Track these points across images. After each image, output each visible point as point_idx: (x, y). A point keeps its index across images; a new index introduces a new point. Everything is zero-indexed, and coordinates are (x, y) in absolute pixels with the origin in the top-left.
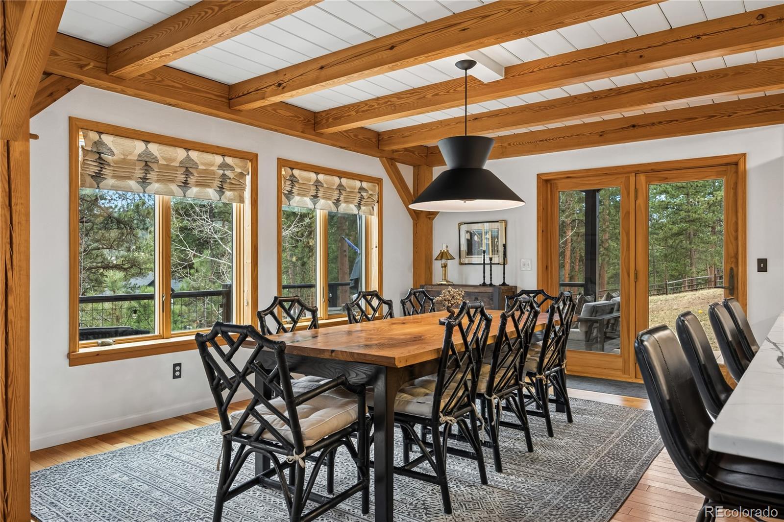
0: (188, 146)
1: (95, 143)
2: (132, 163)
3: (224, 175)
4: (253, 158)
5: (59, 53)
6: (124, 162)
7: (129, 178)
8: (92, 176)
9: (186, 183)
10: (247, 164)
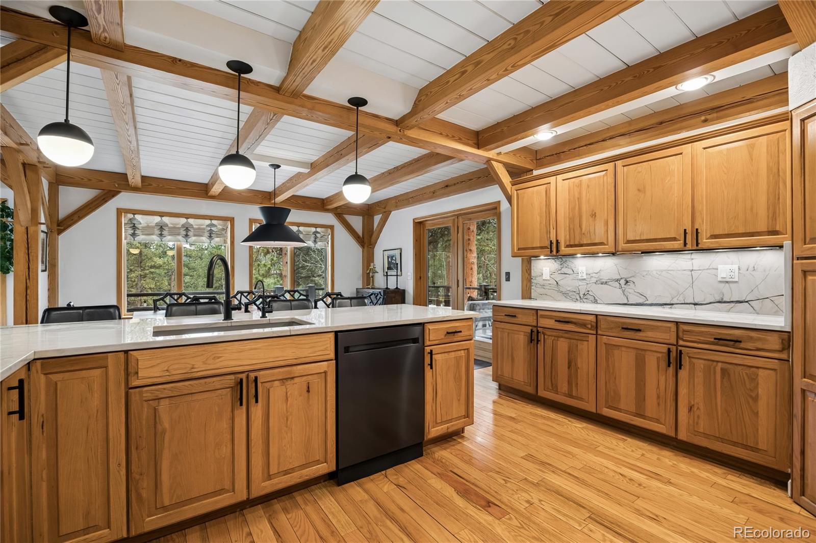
0: (187, 216)
1: (130, 219)
2: (153, 227)
3: (211, 230)
4: (232, 220)
5: (103, 180)
6: (148, 227)
7: (152, 234)
8: (131, 235)
9: (187, 236)
10: (226, 224)
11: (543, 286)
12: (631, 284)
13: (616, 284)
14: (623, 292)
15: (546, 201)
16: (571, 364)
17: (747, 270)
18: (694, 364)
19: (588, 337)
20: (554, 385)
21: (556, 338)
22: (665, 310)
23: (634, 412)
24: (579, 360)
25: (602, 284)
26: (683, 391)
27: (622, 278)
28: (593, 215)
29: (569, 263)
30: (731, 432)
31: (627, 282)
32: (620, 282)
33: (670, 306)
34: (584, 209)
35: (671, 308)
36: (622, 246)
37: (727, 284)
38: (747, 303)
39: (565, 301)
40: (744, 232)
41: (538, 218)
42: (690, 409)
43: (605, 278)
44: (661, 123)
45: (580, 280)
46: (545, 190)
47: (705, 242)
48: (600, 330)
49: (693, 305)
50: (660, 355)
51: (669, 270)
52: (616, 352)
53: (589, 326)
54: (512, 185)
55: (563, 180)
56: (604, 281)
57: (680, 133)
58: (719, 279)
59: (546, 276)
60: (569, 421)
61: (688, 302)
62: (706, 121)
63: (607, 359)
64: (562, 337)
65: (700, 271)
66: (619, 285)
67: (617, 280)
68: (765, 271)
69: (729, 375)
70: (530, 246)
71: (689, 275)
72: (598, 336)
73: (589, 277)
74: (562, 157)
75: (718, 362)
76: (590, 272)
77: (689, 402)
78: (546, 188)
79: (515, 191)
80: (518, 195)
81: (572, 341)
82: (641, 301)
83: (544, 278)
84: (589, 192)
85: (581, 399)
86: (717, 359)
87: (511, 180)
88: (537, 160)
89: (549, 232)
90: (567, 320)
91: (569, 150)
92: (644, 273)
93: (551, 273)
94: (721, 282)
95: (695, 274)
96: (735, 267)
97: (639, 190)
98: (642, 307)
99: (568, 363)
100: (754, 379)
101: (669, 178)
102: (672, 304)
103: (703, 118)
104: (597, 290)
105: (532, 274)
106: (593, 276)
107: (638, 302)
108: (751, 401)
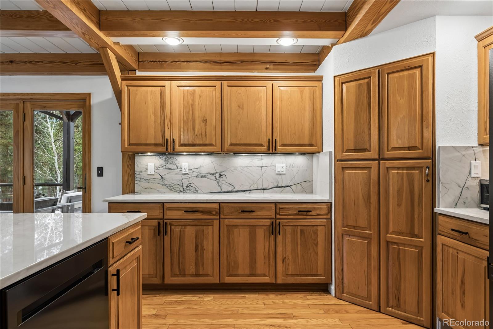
11: (147, 181)
12: (223, 177)
13: (213, 177)
14: (218, 183)
15: (161, 102)
16: (198, 247)
17: (290, 167)
18: (286, 230)
19: (213, 222)
20: (182, 270)
21: (183, 227)
22: (246, 195)
23: (249, 273)
24: (205, 243)
25: (202, 177)
26: (280, 249)
27: (217, 173)
28: (204, 121)
29: (173, 160)
30: (305, 269)
31: (221, 175)
32: (216, 176)
33: (249, 192)
34: (197, 114)
35: (250, 193)
36: (227, 148)
37: (280, 176)
38: (289, 187)
39: (169, 193)
40: (298, 143)
41: (153, 117)
42: (284, 261)
43: (204, 172)
44: (242, 62)
45: (183, 174)
46: (160, 91)
47: (279, 148)
48: (223, 215)
49: (262, 190)
50: (265, 228)
51: (248, 167)
52: (236, 231)
53: (214, 213)
54: (122, 80)
55: (178, 86)
56: (204, 175)
57: (254, 72)
58: (277, 173)
59: (151, 170)
60: (200, 297)
61: (260, 188)
62: (267, 69)
63: (228, 238)
64: (189, 225)
65: (266, 167)
66: (215, 177)
67: (214, 174)
68: (297, 167)
69: (304, 233)
70: (143, 142)
71: (260, 170)
72: (221, 220)
73: (191, 172)
74: (165, 65)
75: (298, 226)
76: (192, 167)
77: (283, 256)
78: (161, 90)
79: (126, 87)
80: (129, 91)
81: (198, 227)
82: (230, 189)
83: (149, 173)
84: (201, 101)
85: (207, 275)
86: (297, 224)
87: (121, 74)
88: (139, 62)
89: (163, 131)
90: (194, 210)
91: (172, 62)
92: (233, 169)
93: (156, 169)
94: (277, 174)
95: (264, 169)
96: (284, 165)
97: (239, 106)
98: (231, 194)
99: (195, 247)
100: (316, 233)
101: (258, 102)
102: (250, 190)
103: (266, 66)
104: (198, 182)
105: (136, 170)
106: (194, 171)
107: (228, 190)
108: (314, 246)
